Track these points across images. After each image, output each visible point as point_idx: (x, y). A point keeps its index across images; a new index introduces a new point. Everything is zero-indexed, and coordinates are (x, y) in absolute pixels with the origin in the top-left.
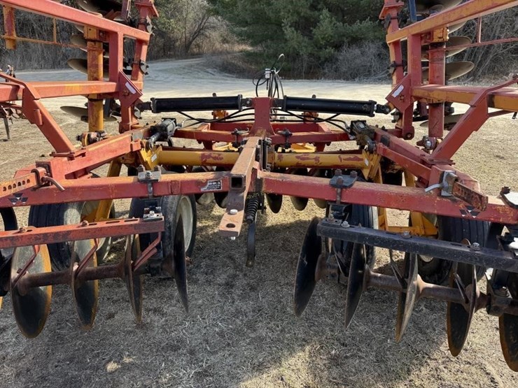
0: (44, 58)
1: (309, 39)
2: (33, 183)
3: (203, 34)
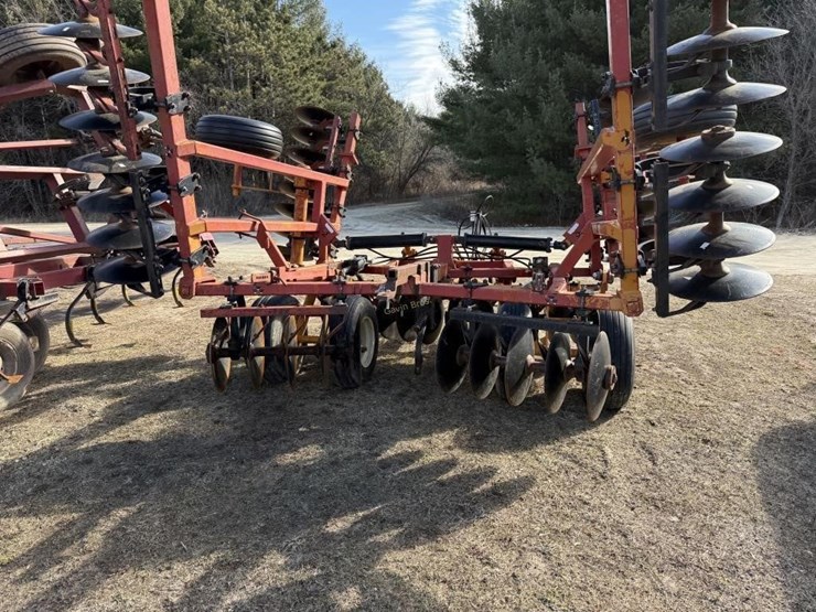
0: (218, 203)
1: (568, 172)
2: (269, 280)
3: (424, 169)
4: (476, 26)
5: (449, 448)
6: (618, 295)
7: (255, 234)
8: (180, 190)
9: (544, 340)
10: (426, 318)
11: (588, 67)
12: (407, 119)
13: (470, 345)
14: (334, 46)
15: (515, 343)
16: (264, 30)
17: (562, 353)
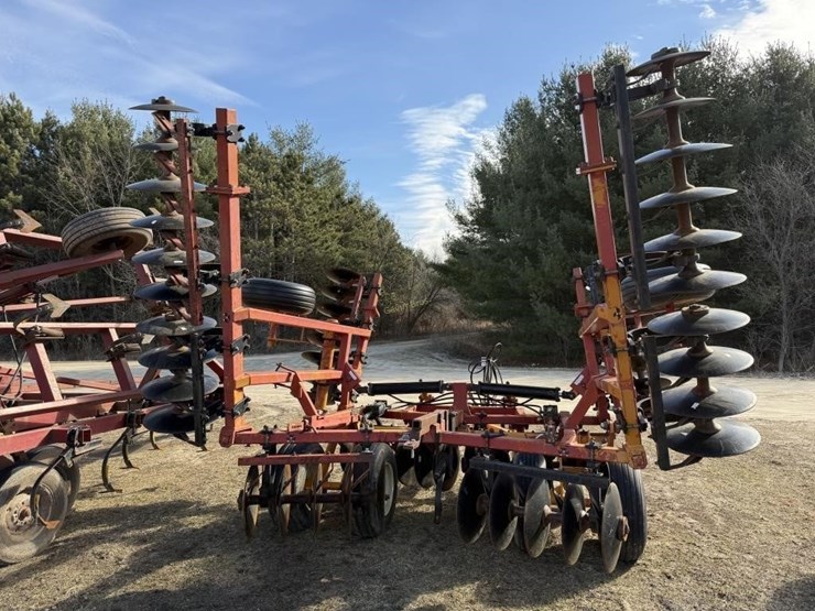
2: (302, 429)
3: (432, 309)
4: (478, 187)
5: (471, 602)
6: (624, 448)
7: (289, 384)
8: (232, 350)
9: (559, 489)
10: (444, 465)
11: (583, 223)
12: (416, 264)
13: (489, 494)
14: (351, 202)
15: (532, 493)
16: (289, 189)
17: (577, 504)
